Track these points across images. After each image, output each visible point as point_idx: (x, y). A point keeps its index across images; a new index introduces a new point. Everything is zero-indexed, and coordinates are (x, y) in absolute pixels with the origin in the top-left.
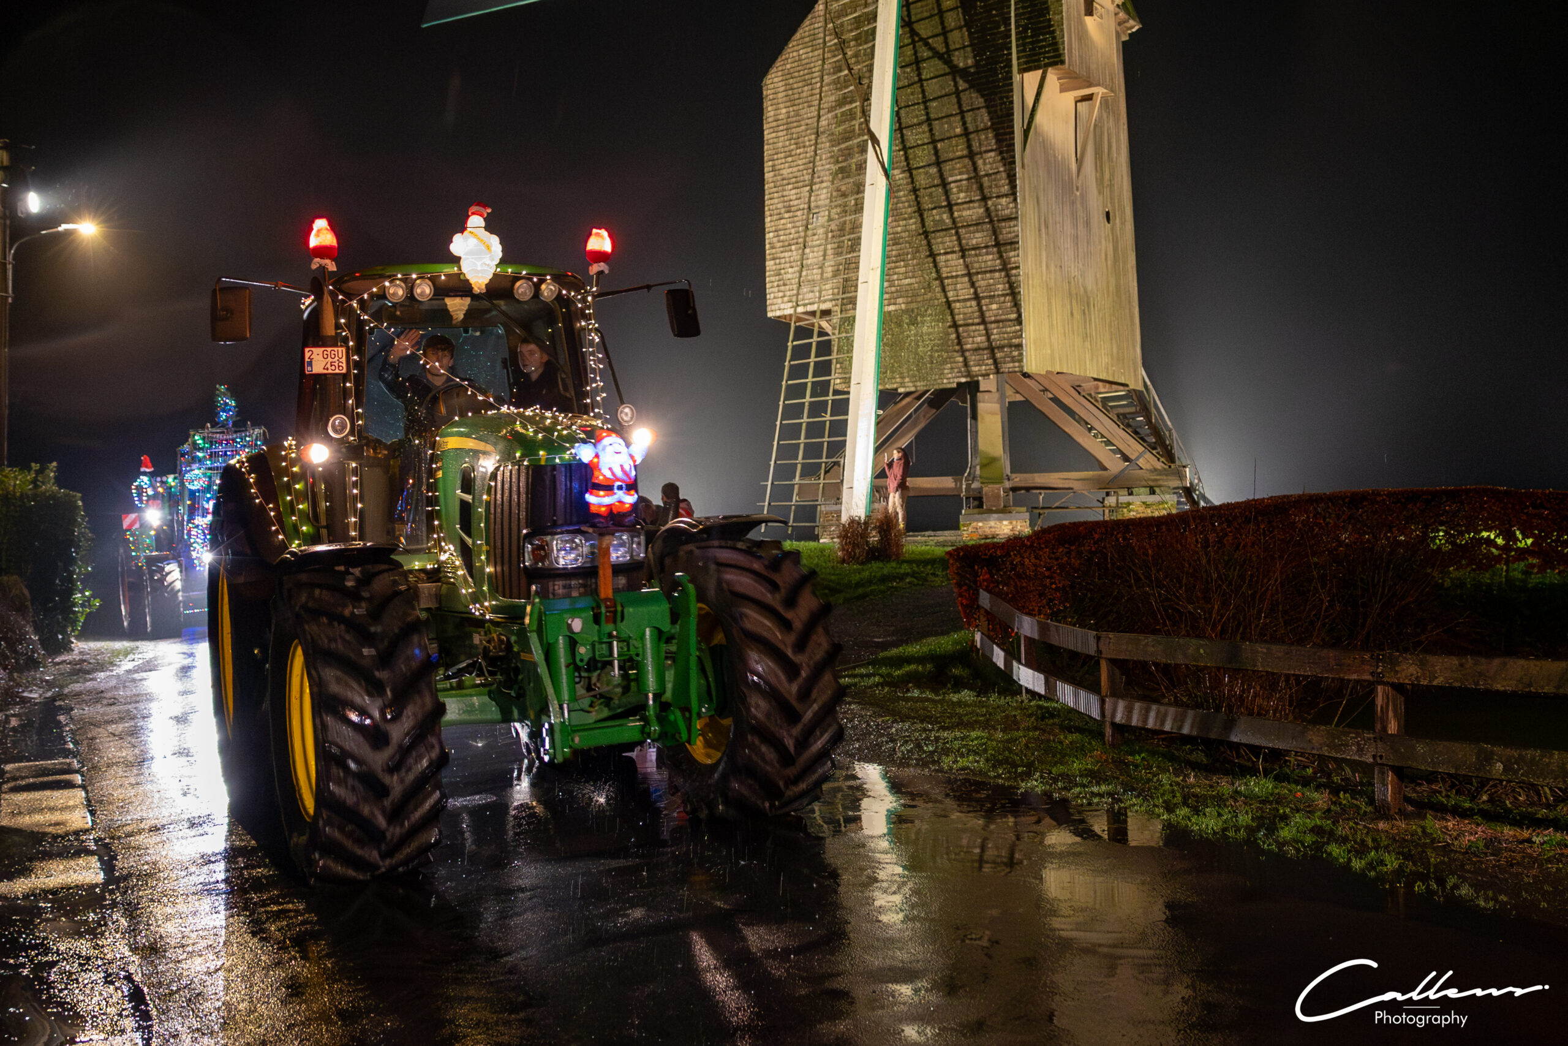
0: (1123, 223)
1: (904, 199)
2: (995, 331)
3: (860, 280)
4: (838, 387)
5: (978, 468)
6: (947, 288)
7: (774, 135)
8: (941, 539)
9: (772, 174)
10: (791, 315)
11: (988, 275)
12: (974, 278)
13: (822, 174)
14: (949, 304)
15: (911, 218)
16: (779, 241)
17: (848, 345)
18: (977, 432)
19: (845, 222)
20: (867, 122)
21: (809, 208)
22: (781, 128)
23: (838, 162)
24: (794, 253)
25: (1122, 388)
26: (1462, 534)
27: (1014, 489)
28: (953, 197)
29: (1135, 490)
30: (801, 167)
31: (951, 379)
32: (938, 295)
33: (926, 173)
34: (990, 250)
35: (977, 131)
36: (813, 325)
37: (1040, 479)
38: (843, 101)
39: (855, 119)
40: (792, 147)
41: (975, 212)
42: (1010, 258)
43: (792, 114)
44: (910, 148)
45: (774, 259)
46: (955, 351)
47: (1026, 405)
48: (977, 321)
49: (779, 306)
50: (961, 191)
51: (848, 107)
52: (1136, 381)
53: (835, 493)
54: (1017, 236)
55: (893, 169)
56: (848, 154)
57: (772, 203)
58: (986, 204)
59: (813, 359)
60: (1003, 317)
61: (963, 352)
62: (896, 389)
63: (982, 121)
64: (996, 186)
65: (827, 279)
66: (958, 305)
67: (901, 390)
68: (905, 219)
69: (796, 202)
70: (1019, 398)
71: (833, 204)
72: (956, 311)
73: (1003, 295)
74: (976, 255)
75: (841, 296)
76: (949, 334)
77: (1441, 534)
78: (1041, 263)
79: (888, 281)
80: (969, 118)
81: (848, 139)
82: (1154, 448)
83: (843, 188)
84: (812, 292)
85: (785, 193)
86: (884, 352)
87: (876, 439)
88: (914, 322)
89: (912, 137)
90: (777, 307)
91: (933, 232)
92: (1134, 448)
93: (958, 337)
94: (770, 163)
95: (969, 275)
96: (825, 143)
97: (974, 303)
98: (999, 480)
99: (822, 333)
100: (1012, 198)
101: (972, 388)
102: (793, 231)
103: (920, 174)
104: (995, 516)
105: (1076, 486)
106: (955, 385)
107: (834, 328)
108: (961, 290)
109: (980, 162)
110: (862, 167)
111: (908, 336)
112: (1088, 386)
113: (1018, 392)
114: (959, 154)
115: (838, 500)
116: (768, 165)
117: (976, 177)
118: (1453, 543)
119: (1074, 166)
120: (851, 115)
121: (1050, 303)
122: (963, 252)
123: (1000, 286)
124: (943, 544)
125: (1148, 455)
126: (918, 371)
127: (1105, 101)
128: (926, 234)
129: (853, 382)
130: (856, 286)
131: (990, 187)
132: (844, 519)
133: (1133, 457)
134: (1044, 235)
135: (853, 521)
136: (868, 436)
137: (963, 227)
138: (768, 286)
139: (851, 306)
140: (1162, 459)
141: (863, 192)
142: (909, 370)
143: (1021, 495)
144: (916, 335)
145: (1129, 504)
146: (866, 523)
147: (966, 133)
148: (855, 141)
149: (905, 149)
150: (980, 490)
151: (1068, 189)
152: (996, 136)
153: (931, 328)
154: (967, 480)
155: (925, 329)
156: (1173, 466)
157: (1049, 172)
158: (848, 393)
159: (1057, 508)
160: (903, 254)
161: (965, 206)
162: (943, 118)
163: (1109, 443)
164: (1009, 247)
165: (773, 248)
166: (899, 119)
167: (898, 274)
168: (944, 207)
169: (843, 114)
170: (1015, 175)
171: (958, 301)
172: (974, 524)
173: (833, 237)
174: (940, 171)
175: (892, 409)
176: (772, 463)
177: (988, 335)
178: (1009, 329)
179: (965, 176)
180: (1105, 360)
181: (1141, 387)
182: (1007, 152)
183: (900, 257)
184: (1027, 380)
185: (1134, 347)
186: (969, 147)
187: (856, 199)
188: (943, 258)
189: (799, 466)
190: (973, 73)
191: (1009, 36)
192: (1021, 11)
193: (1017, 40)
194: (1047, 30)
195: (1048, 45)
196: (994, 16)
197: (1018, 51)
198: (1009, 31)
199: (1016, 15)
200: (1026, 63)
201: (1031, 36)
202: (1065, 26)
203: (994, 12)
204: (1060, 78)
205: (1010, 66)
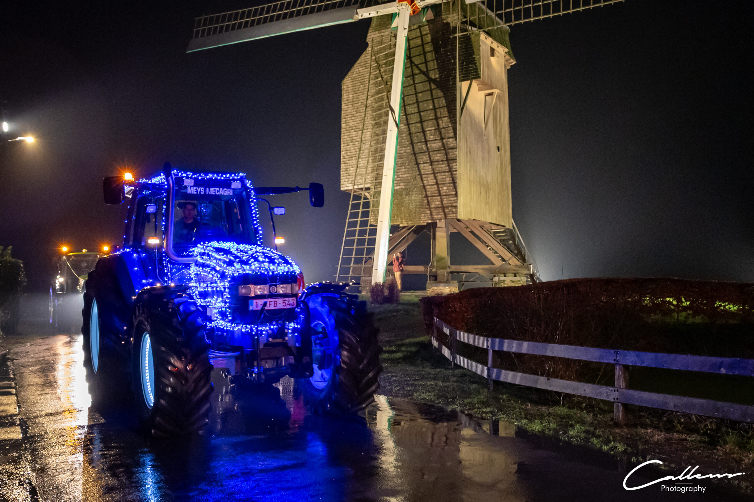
0: (505, 151)
1: (405, 138)
2: (445, 200)
3: (384, 174)
4: (372, 223)
5: (435, 262)
6: (424, 179)
7: (346, 107)
8: (417, 294)
9: (345, 125)
10: (351, 190)
11: (443, 174)
12: (436, 175)
13: (368, 125)
14: (424, 186)
15: (408, 147)
16: (347, 155)
17: (377, 204)
18: (435, 246)
19: (378, 147)
20: (389, 102)
21: (362, 141)
22: (350, 104)
23: (375, 120)
24: (354, 161)
25: (502, 227)
26: (657, 298)
27: (452, 273)
28: (428, 138)
29: (507, 275)
30: (358, 122)
31: (424, 221)
32: (419, 182)
33: (415, 126)
34: (444, 162)
35: (440, 108)
36: (361, 194)
37: (464, 268)
38: (379, 92)
39: (383, 100)
40: (355, 112)
41: (437, 145)
42: (453, 166)
43: (355, 97)
44: (409, 115)
45: (344, 164)
46: (427, 208)
47: (459, 233)
48: (437, 194)
49: (346, 185)
50: (431, 135)
51: (381, 95)
52: (509, 225)
53: (369, 271)
54: (456, 156)
55: (401, 124)
56: (380, 116)
57: (344, 137)
58: (443, 141)
59: (361, 210)
60: (449, 193)
61: (430, 209)
62: (399, 225)
63: (442, 103)
64: (448, 133)
65: (369, 173)
66: (428, 187)
67: (401, 225)
68: (405, 147)
69: (355, 138)
70: (455, 231)
71: (373, 139)
72: (427, 190)
73: (449, 183)
74: (437, 165)
75: (375, 181)
76: (423, 200)
77: (648, 298)
78: (467, 170)
79: (397, 175)
80: (436, 101)
81: (380, 110)
82: (517, 256)
83: (377, 132)
84: (362, 179)
85: (351, 133)
86: (394, 207)
87: (389, 248)
88: (408, 194)
89: (410, 109)
90: (345, 185)
91: (418, 153)
92: (507, 255)
93: (428, 202)
94: (344, 120)
95: (434, 173)
96: (369, 112)
97: (436, 186)
98: (444, 268)
99: (366, 198)
100: (454, 139)
101: (433, 225)
102: (354, 151)
103: (413, 126)
104: (442, 284)
105: (481, 272)
106: (426, 224)
107: (371, 196)
108: (430, 180)
109: (440, 122)
110: (386, 123)
111: (405, 201)
112: (487, 226)
113: (455, 228)
114: (431, 118)
115: (371, 275)
116: (343, 121)
117: (438, 129)
118: (653, 303)
119: (483, 125)
120: (382, 99)
121: (470, 187)
122: (431, 163)
123: (448, 179)
124: (418, 296)
125: (514, 259)
126: (409, 217)
127: (499, 96)
128: (415, 154)
129: (379, 221)
130: (382, 177)
131: (445, 133)
132: (373, 283)
133: (506, 259)
134: (469, 157)
135: (377, 285)
136: (385, 246)
137: (432, 151)
138: (341, 176)
139: (379, 186)
140: (520, 261)
141: (386, 134)
142: (405, 216)
143: (455, 275)
144: (409, 200)
145: (504, 281)
146: (383, 285)
147: (435, 109)
148: (384, 111)
149: (406, 115)
150: (436, 272)
151: (480, 135)
152: (448, 110)
153: (416, 197)
154: (430, 267)
155: (413, 198)
156: (525, 264)
157: (472, 128)
158: (377, 226)
159: (471, 281)
160: (404, 163)
161: (433, 142)
162: (424, 101)
163: (496, 253)
164: (452, 161)
165: (344, 158)
166: (404, 101)
167: (401, 172)
168: (423, 142)
169: (378, 98)
170: (456, 128)
171: (428, 185)
172: (433, 288)
173: (372, 154)
174: (422, 126)
175: (397, 234)
176: (341, 257)
177: (442, 201)
178: (451, 199)
179: (433, 128)
180: (495, 214)
181: (511, 228)
182: (453, 117)
183: (402, 164)
184: (459, 223)
185: (509, 209)
186: (436, 115)
187: (383, 137)
188: (422, 165)
189: (353, 259)
190: (439, 81)
191: (456, 65)
192: (461, 53)
193: (459, 67)
194: (473, 62)
195: (473, 70)
196: (449, 55)
197: (459, 72)
198: (455, 62)
199: (459, 55)
200: (463, 77)
201: (466, 65)
202: (481, 61)
203: (449, 53)
204: (478, 85)
205: (455, 78)
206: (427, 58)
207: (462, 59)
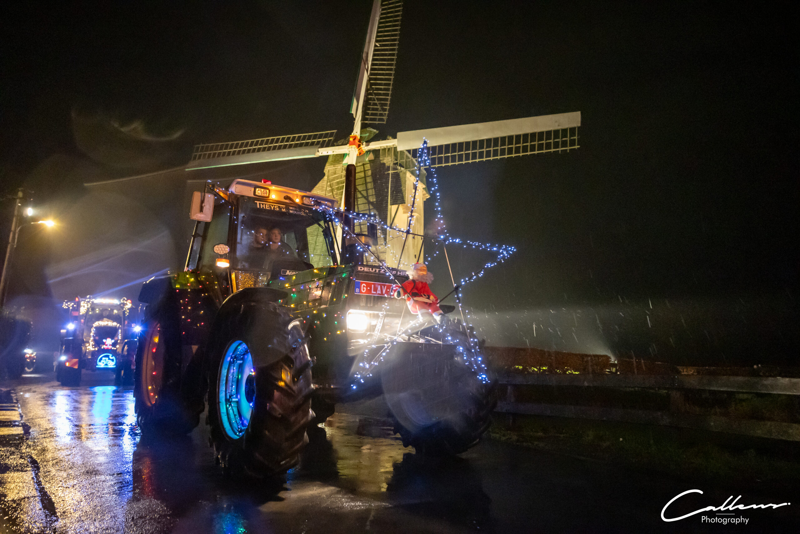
54: (386, 258)
100: (384, 246)
127: (417, 218)
170: (386, 238)
190: (375, 204)
191: (388, 193)
192: (392, 185)
193: (391, 194)
194: (400, 192)
195: (401, 197)
196: (384, 186)
197: (391, 198)
198: (388, 191)
199: (391, 187)
200: (393, 202)
201: (395, 194)
202: (406, 191)
203: (384, 185)
204: (403, 209)
205: (387, 202)
206: (368, 187)
207: (393, 189)
